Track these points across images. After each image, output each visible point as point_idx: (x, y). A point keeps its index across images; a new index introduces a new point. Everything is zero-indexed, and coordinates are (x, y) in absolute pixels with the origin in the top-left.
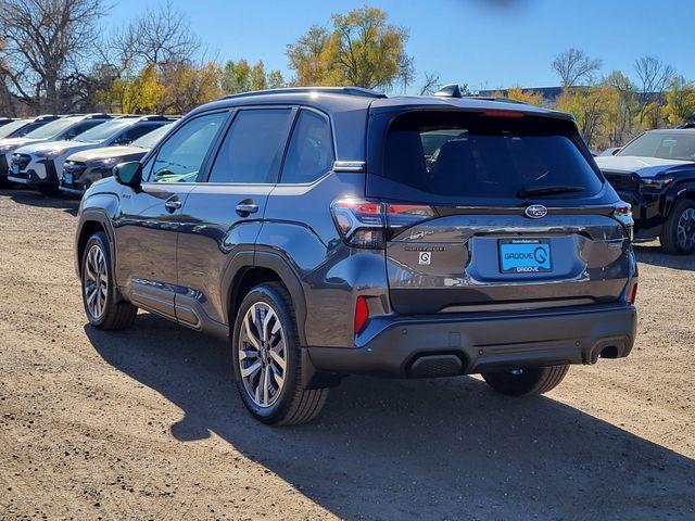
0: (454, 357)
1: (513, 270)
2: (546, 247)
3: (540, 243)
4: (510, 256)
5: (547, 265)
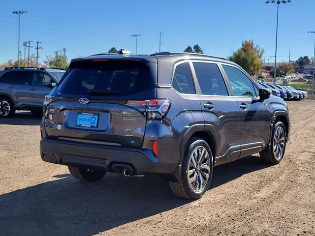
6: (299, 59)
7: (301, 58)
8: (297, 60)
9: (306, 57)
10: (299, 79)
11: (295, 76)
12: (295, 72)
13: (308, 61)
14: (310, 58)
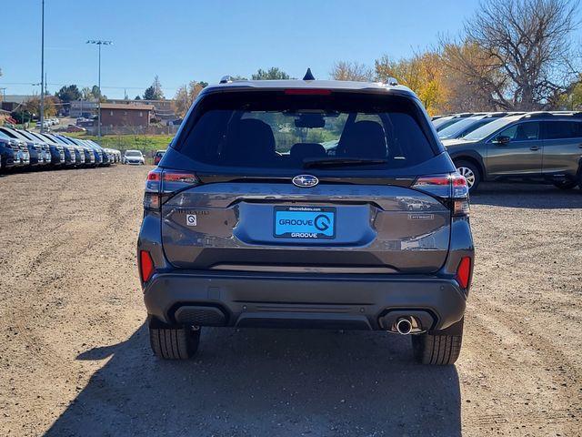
0: (215, 309)
1: (288, 235)
2: (330, 215)
3: (323, 211)
4: (285, 222)
5: (329, 232)
6: (62, 91)
7: (65, 88)
8: (58, 91)
9: (73, 87)
10: (67, 126)
11: (58, 121)
12: (57, 115)
13: (77, 94)
14: (80, 89)
